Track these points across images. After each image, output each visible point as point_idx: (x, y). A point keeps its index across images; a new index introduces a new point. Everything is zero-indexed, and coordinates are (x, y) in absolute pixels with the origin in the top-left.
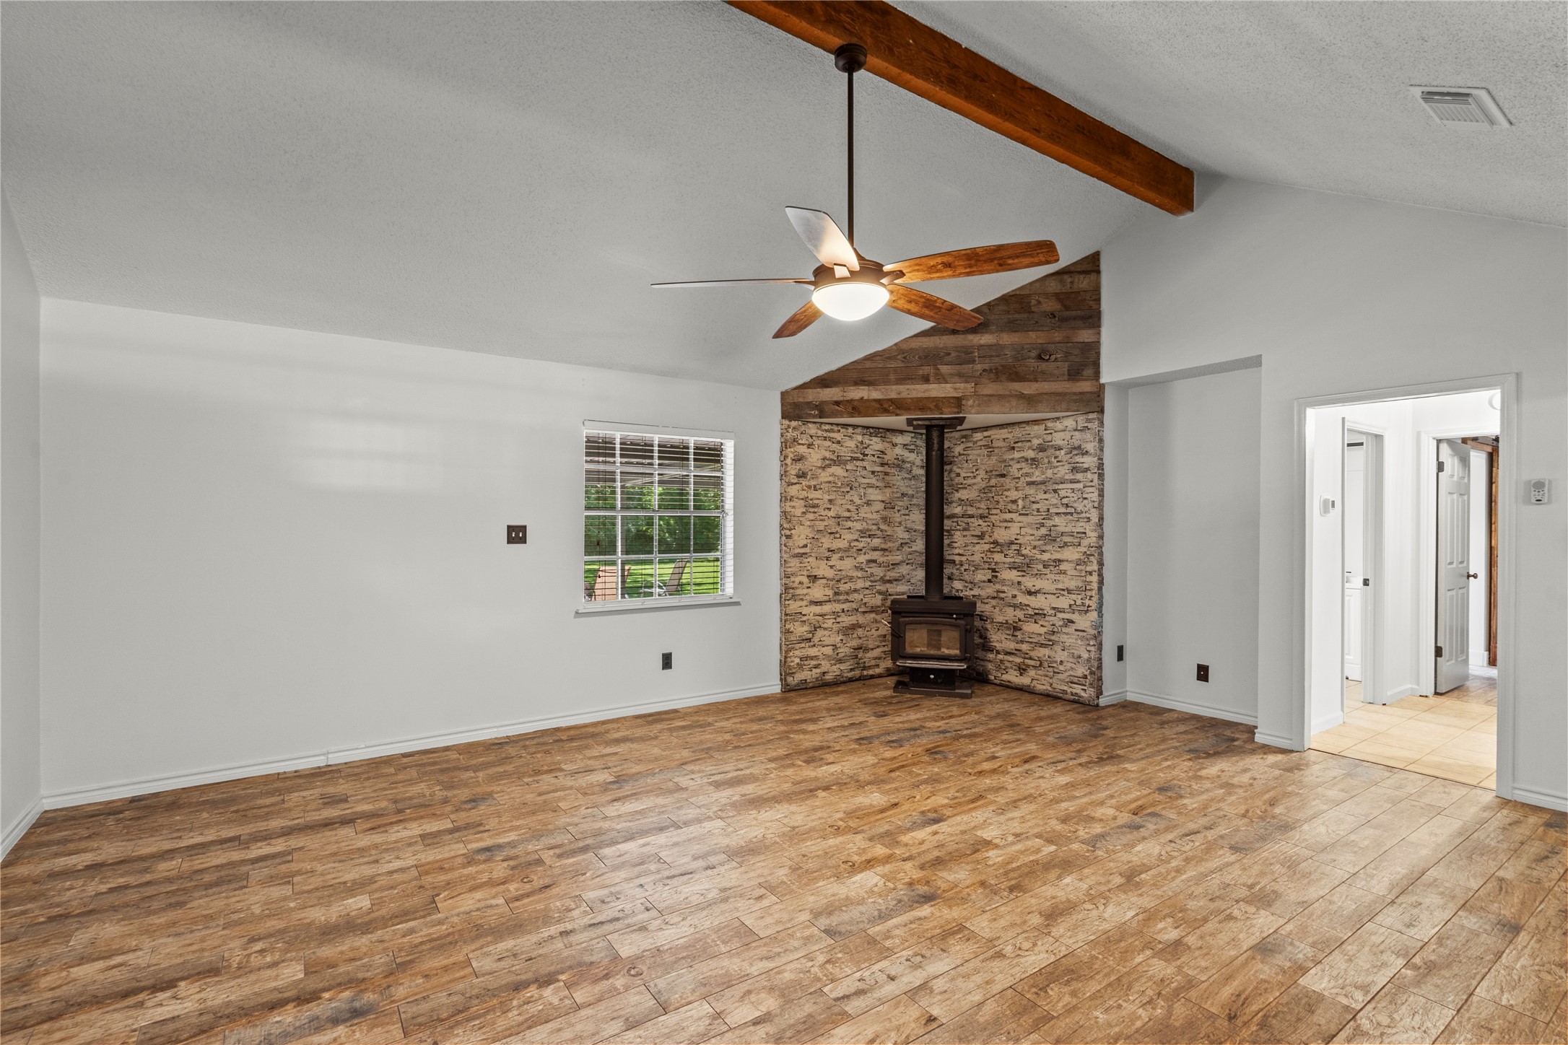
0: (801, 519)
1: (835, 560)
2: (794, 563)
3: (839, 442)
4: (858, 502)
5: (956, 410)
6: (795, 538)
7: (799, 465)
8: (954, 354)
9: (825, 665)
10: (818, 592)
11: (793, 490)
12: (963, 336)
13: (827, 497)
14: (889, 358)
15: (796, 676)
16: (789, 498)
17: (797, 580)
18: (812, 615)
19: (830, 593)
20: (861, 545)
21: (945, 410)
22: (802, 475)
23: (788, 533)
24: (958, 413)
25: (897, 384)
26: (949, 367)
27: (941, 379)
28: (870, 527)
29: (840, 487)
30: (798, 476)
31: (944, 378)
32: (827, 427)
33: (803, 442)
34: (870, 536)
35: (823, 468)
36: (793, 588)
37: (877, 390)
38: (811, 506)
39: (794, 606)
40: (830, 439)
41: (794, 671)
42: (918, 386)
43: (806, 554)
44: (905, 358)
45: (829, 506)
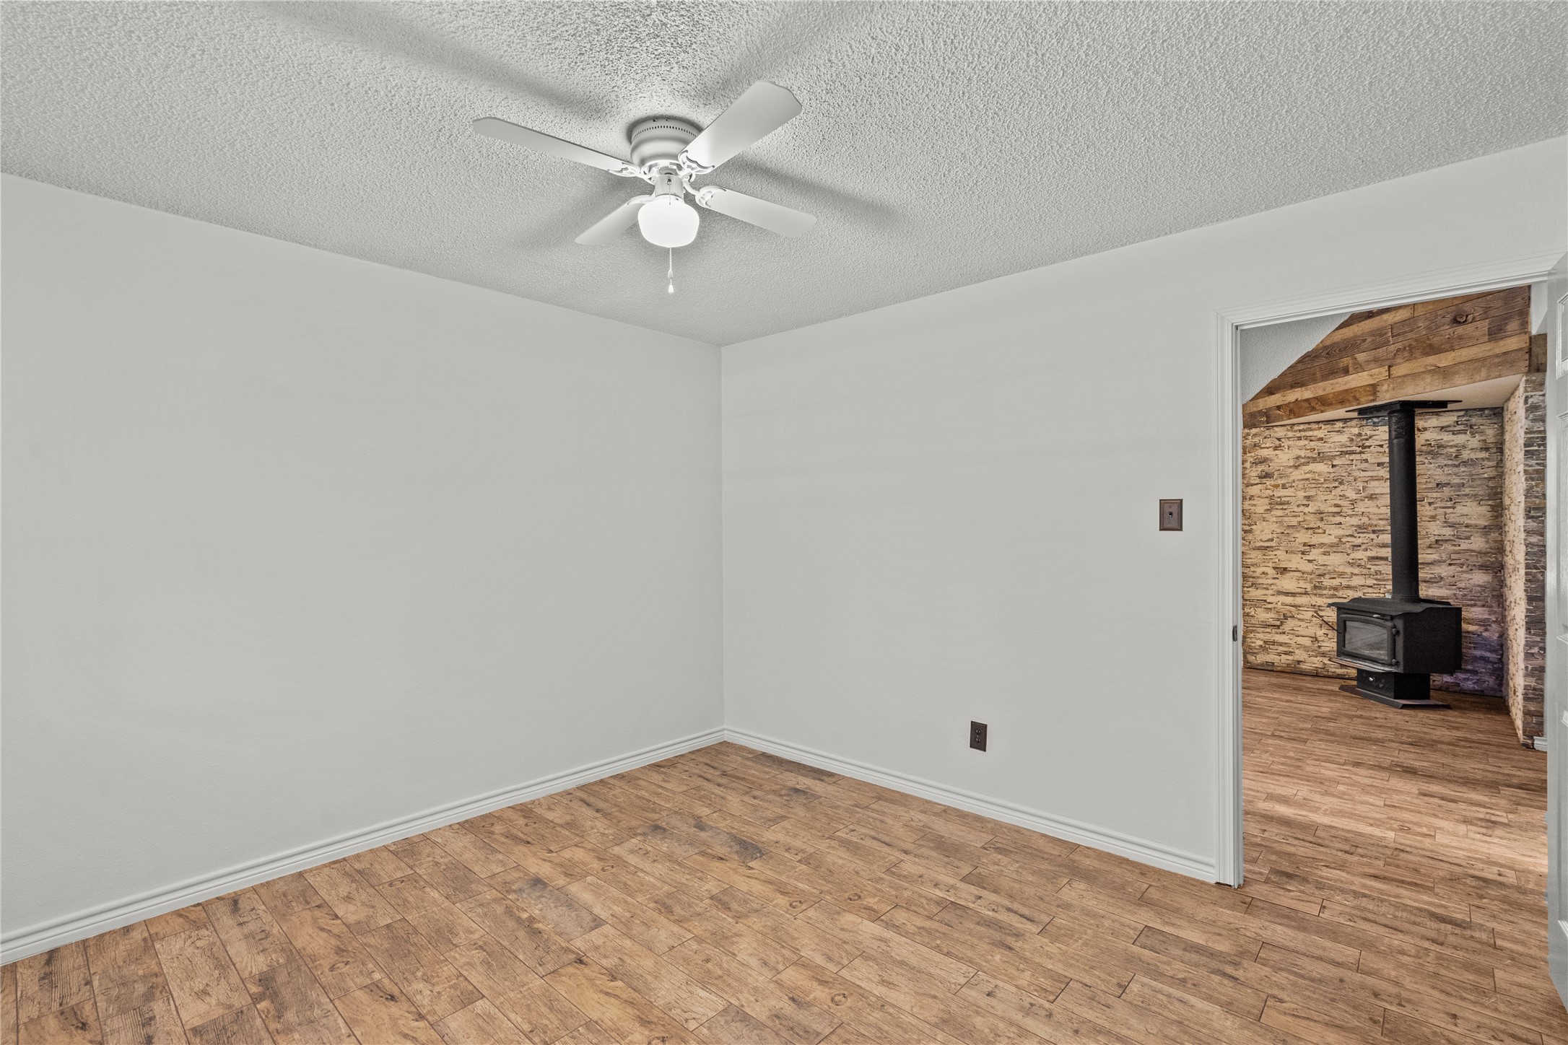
0: (1264, 515)
1: (1314, 554)
2: (1255, 556)
3: (1321, 439)
4: (1352, 495)
5: (1371, 398)
6: (1257, 532)
7: (1260, 468)
8: (1369, 339)
9: (1300, 655)
10: (1288, 583)
11: (1254, 491)
12: (1378, 318)
13: (1301, 494)
14: (1316, 357)
15: (1258, 656)
16: (1248, 497)
17: (1259, 570)
18: (1279, 604)
19: (1309, 587)
20: (1358, 541)
21: (1362, 400)
22: (1267, 475)
23: (1247, 528)
24: (1374, 400)
25: (1322, 381)
26: (1365, 354)
27: (1359, 368)
28: (1375, 523)
29: (1322, 483)
30: (1260, 477)
31: (1361, 366)
32: (1302, 427)
33: (1267, 446)
34: (1374, 532)
35: (1296, 467)
36: (1254, 577)
37: (1307, 390)
38: (1274, 503)
39: (1255, 594)
40: (1306, 438)
41: (1256, 651)
42: (1340, 380)
43: (1272, 547)
44: (1328, 354)
45: (1307, 503)
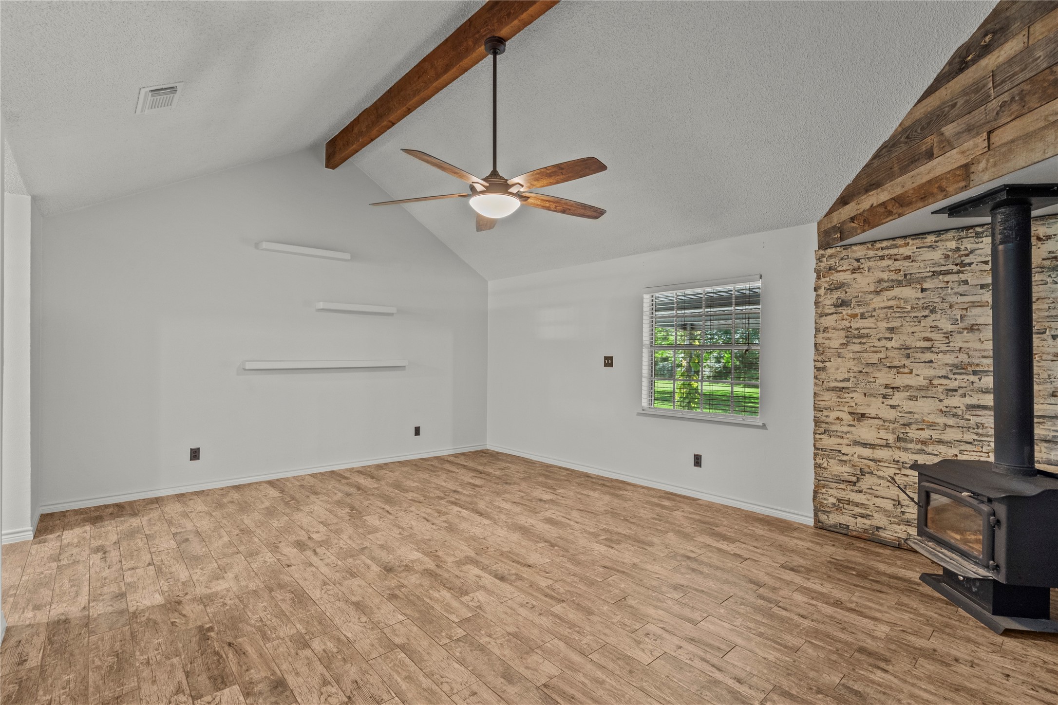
0: (839, 351)
1: (898, 398)
2: (829, 398)
3: (909, 257)
4: (947, 326)
5: (963, 184)
6: (832, 370)
7: (836, 294)
8: (960, 102)
9: (879, 520)
10: (866, 432)
11: (829, 321)
12: (974, 67)
13: (884, 325)
14: (894, 145)
15: (831, 516)
16: (821, 329)
17: (833, 415)
18: (856, 456)
19: (891, 438)
20: (953, 385)
21: (950, 189)
22: (844, 303)
23: (820, 365)
24: (966, 188)
25: (901, 175)
26: (955, 124)
27: (947, 145)
28: (976, 361)
29: (909, 312)
30: (836, 306)
31: (949, 142)
32: (885, 244)
33: (844, 268)
34: (975, 373)
35: (877, 293)
36: (827, 423)
37: (883, 191)
38: (852, 336)
39: (828, 442)
40: (890, 257)
41: (828, 510)
42: (922, 169)
43: (848, 388)
44: (907, 137)
45: (890, 336)
